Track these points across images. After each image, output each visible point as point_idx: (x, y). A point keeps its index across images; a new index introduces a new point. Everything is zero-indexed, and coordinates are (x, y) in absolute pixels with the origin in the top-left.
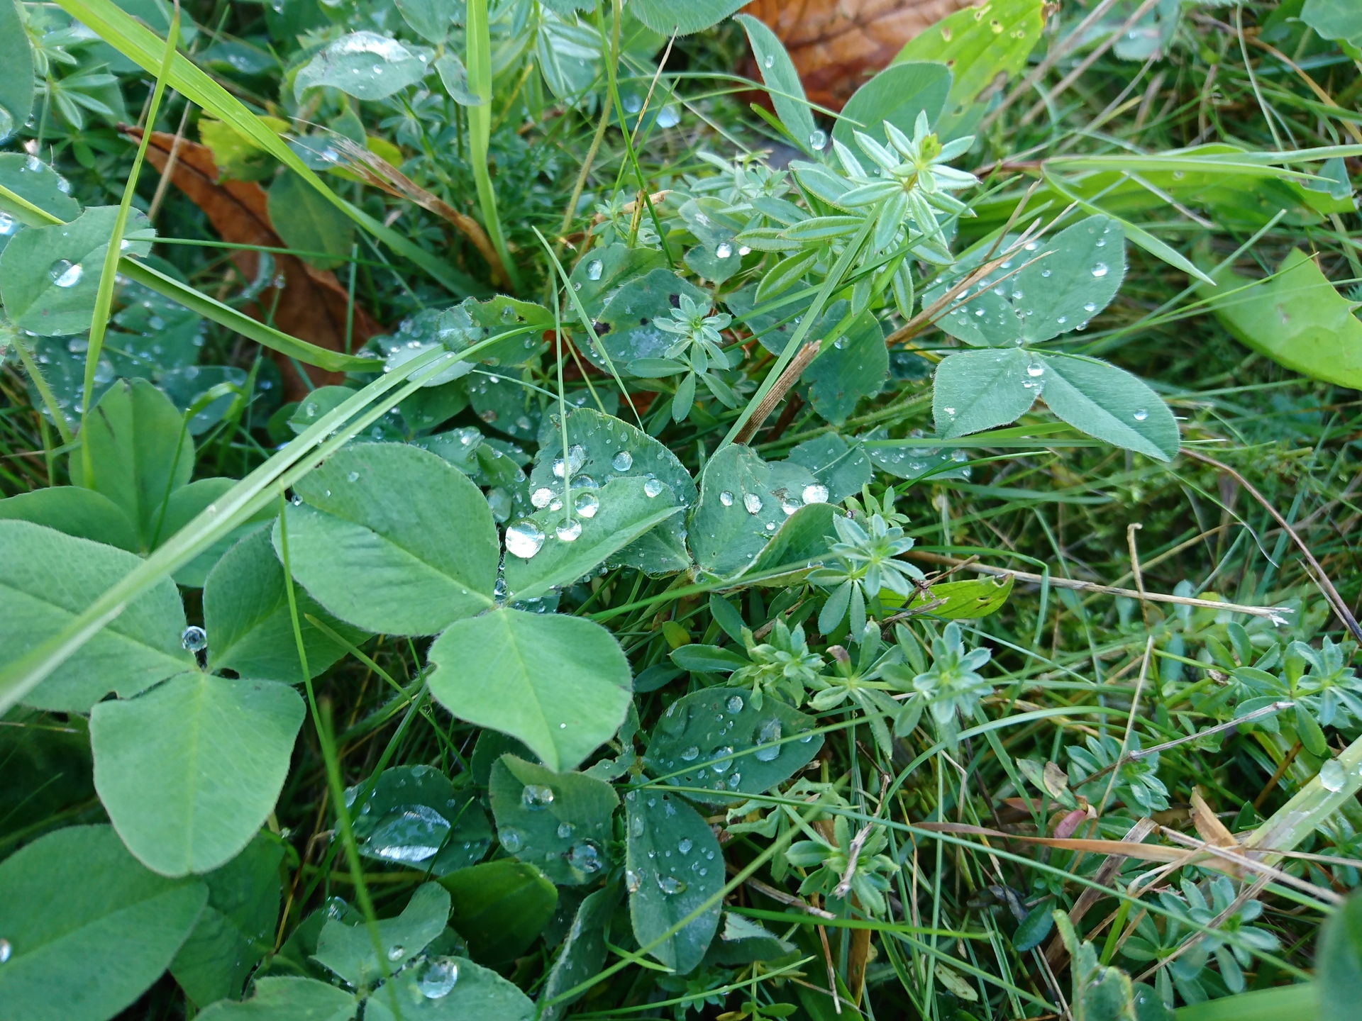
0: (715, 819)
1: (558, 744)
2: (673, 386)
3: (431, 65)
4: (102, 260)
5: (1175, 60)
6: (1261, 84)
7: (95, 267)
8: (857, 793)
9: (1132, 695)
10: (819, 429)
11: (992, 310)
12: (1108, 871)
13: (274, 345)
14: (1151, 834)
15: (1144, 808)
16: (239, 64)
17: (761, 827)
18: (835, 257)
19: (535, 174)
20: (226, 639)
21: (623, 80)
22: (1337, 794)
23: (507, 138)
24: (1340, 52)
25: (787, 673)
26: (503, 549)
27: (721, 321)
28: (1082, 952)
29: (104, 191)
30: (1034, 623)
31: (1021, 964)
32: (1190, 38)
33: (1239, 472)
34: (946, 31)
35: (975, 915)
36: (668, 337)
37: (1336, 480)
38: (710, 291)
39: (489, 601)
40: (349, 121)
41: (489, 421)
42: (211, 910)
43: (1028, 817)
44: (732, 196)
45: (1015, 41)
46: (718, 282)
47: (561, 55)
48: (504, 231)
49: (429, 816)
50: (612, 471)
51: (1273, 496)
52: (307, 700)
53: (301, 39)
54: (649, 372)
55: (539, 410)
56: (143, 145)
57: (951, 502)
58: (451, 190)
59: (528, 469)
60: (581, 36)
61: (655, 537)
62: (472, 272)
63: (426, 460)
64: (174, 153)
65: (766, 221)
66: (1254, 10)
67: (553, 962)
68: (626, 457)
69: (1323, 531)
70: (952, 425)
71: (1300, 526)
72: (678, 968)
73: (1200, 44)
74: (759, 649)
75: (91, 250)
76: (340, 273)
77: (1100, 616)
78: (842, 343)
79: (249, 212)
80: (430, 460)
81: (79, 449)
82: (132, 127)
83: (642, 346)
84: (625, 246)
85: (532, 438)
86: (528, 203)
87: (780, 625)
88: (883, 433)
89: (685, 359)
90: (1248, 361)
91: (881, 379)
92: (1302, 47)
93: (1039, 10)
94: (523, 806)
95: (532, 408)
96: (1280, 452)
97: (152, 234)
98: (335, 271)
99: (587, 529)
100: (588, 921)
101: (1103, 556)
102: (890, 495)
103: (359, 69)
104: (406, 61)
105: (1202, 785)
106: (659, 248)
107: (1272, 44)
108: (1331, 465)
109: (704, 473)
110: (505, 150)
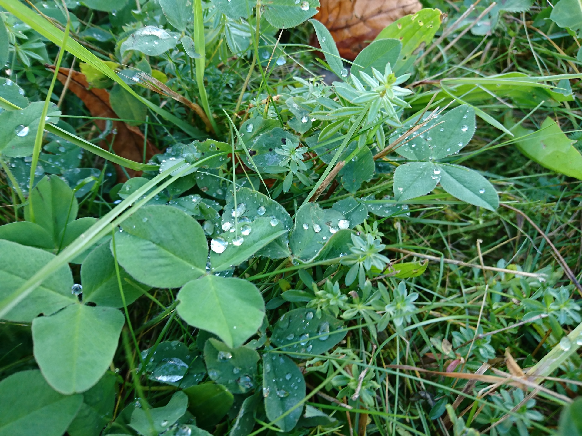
0: (301, 365)
1: (233, 336)
2: (283, 176)
3: (179, 40)
4: (38, 125)
5: (497, 35)
6: (533, 45)
7: (34, 128)
8: (362, 352)
9: (480, 308)
10: (346, 195)
11: (419, 144)
12: (469, 386)
13: (112, 160)
14: (488, 370)
15: (485, 359)
16: (98, 37)
17: (321, 368)
18: (352, 123)
19: (224, 85)
20: (91, 289)
21: (261, 47)
22: (567, 352)
23: (212, 70)
24: (566, 32)
25: (331, 303)
26: (210, 249)
27: (303, 150)
28: (458, 422)
29: (40, 92)
30: (438, 276)
31: (432, 425)
32: (504, 25)
33: (525, 213)
34: (399, 25)
35: (413, 404)
36: (281, 157)
37: (566, 214)
38: (299, 137)
39: (203, 272)
40: (144, 64)
41: (205, 191)
42: (85, 405)
43: (435, 361)
44: (308, 96)
45: (428, 29)
46: (302, 133)
47: (235, 34)
48: (211, 109)
49: (179, 362)
50: (257, 214)
51: (539, 222)
52: (125, 315)
53: (124, 27)
54: (273, 172)
55: (226, 186)
56: (56, 72)
57: (402, 224)
58: (188, 92)
59: (221, 212)
60: (244, 28)
61: (275, 243)
62: (198, 126)
63: (176, 212)
64: (69, 77)
65: (322, 108)
66: (531, 13)
67: (232, 427)
68: (263, 209)
69: (561, 236)
70: (401, 195)
71: (551, 234)
72: (285, 429)
73: (507, 28)
74: (320, 293)
75: (33, 120)
76: (141, 127)
77: (465, 274)
78: (355, 159)
79: (102, 101)
80: (178, 212)
81: (28, 205)
82: (52, 65)
83: (270, 160)
84: (262, 118)
85: (223, 198)
86: (221, 98)
87: (328, 282)
88: (373, 197)
89: (288, 166)
90: (528, 163)
91: (372, 174)
92: (551, 29)
93: (439, 16)
94: (218, 360)
95: (223, 185)
96: (542, 204)
97: (59, 113)
98: (139, 127)
99: (246, 240)
100: (247, 408)
101: (467, 247)
102: (376, 224)
103: (148, 42)
104: (168, 39)
105: (510, 347)
106: (277, 119)
107: (538, 28)
108: (565, 208)
109: (296, 216)
110: (211, 75)
